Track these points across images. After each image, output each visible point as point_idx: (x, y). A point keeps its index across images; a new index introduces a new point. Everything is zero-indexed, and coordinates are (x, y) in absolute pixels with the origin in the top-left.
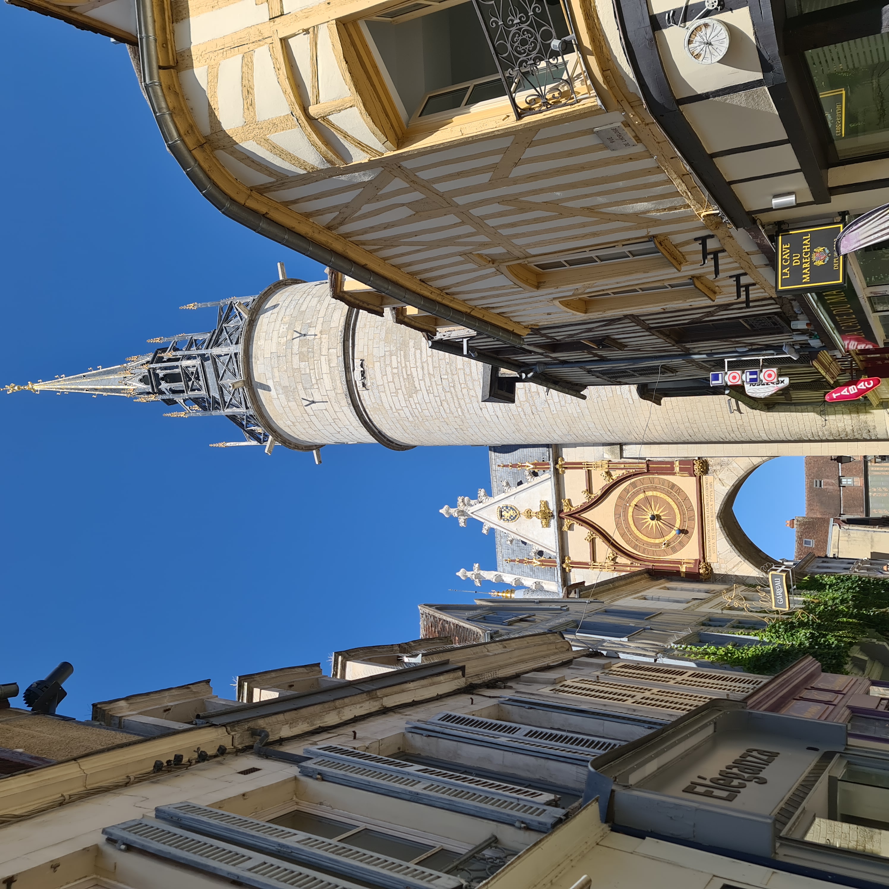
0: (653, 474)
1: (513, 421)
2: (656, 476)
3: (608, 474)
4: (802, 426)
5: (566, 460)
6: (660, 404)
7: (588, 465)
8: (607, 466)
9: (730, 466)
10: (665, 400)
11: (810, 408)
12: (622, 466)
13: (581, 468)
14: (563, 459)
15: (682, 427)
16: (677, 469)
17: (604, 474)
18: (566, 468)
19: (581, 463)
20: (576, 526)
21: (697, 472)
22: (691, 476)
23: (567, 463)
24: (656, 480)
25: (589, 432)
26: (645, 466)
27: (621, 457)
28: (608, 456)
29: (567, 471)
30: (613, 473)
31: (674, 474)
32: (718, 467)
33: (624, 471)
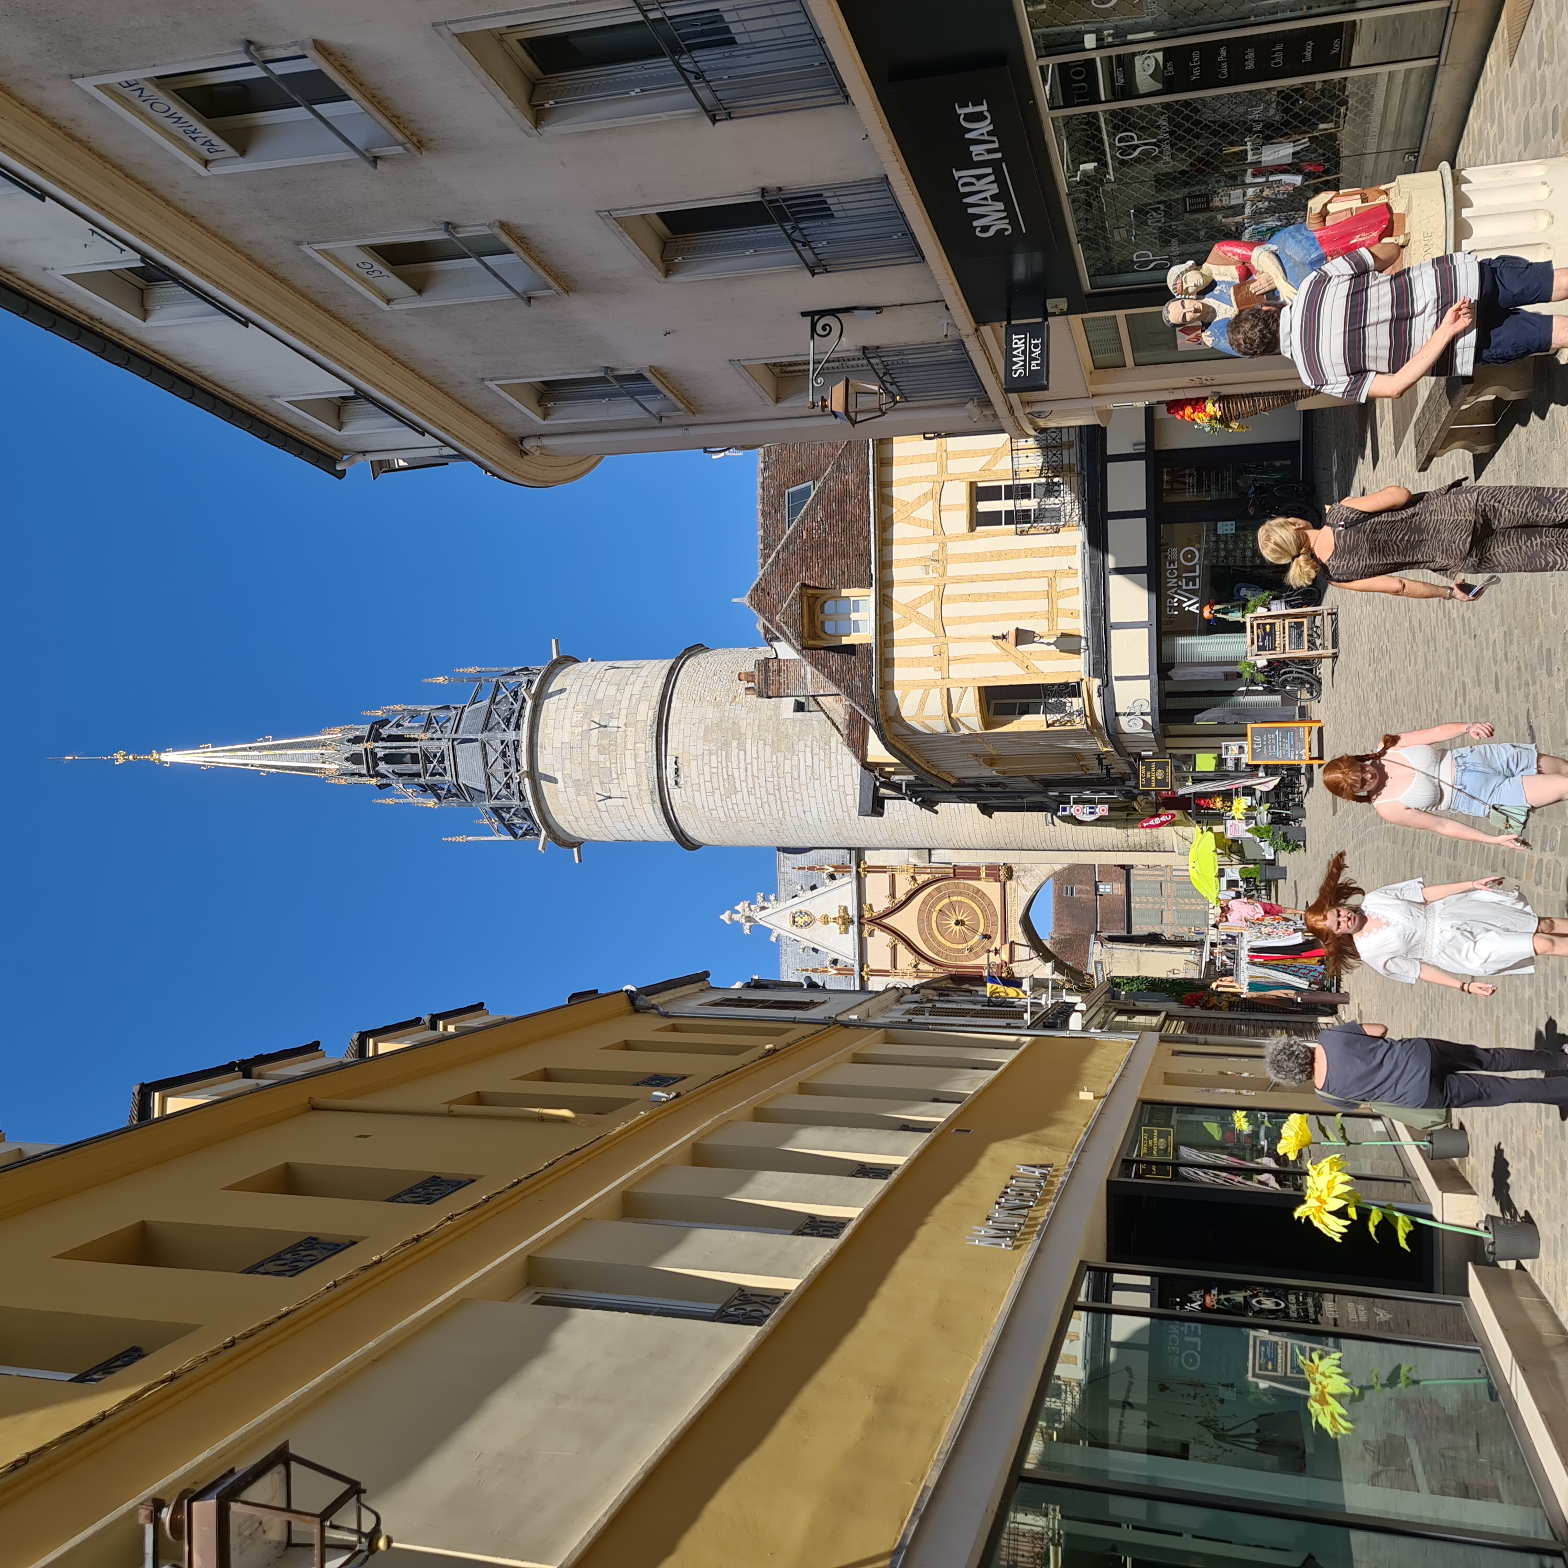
0: (958, 879)
1: (836, 825)
2: (962, 881)
3: (913, 878)
4: (1105, 839)
5: (868, 864)
6: (991, 817)
7: (893, 869)
8: (912, 870)
9: (1033, 872)
10: (996, 814)
11: (1113, 823)
12: (929, 871)
13: (885, 872)
14: (865, 863)
15: (1000, 836)
16: (983, 875)
17: (909, 878)
18: (869, 872)
19: (885, 867)
20: (877, 932)
21: (1002, 878)
22: (996, 881)
23: (869, 867)
24: (961, 885)
25: (911, 838)
26: (952, 871)
27: (930, 862)
28: (913, 860)
29: (869, 875)
30: (917, 877)
31: (979, 879)
32: (1022, 873)
33: (929, 876)
